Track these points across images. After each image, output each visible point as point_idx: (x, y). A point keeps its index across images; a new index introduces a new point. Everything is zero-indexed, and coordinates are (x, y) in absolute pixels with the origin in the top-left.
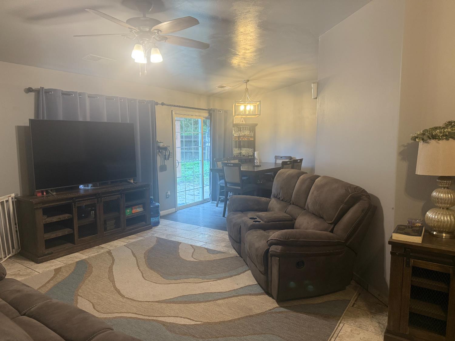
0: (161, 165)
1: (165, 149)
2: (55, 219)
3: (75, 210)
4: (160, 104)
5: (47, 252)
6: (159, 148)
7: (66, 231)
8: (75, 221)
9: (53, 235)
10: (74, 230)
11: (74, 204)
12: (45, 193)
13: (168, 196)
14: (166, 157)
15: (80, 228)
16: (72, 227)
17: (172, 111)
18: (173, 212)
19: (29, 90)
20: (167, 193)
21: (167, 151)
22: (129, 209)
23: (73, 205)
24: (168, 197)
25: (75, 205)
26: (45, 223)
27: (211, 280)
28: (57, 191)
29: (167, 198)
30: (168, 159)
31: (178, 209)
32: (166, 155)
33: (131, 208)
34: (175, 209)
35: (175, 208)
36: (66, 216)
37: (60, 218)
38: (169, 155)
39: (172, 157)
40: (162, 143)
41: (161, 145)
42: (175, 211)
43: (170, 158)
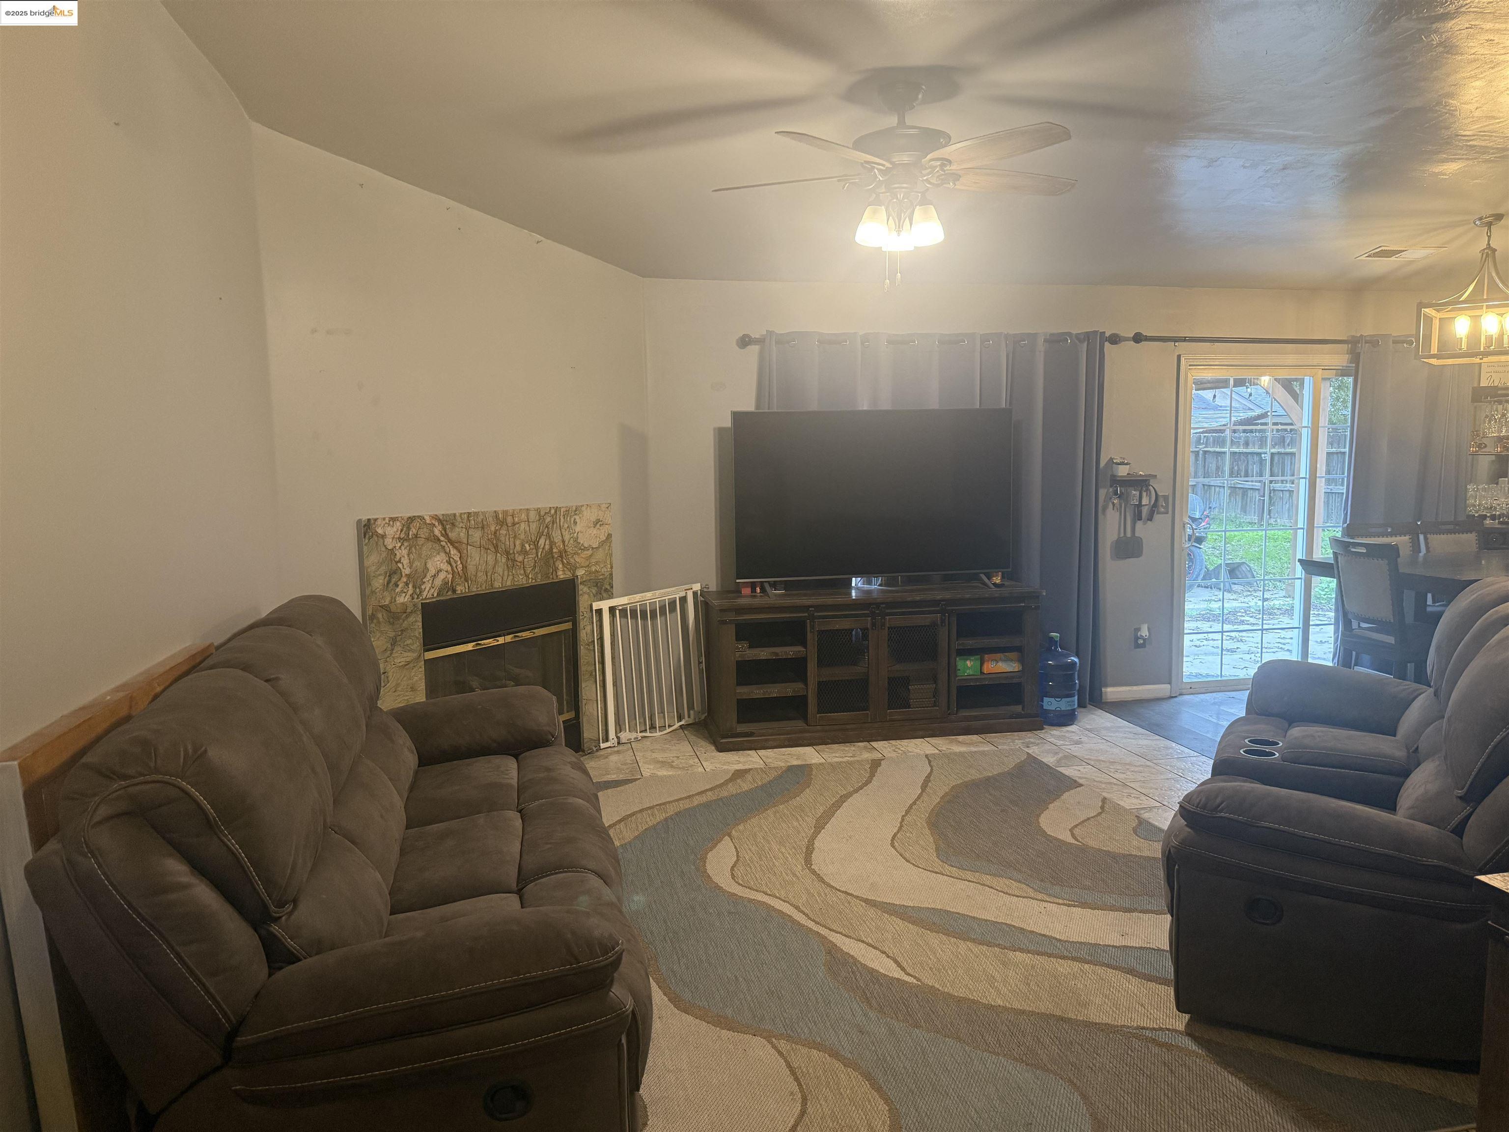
0: (1122, 535)
1: (1141, 483)
2: (763, 654)
3: (812, 638)
4: (1127, 339)
5: (742, 728)
6: (1115, 481)
7: (789, 689)
8: (812, 666)
9: (757, 692)
10: (806, 685)
11: (810, 622)
12: (758, 590)
13: (1141, 641)
14: (1140, 513)
15: (822, 686)
16: (803, 679)
17: (1179, 357)
18: (1160, 695)
19: (745, 342)
20: (1138, 629)
21: (1147, 490)
22: (972, 658)
23: (808, 625)
24: (1143, 646)
25: (812, 627)
26: (740, 659)
27: (1057, 900)
28: (787, 586)
29: (1138, 646)
30: (1150, 518)
31: (1184, 691)
32: (1140, 505)
33: (978, 657)
34: (1168, 686)
35: (1170, 683)
36: (790, 651)
37: (777, 654)
38: (1155, 505)
39: (1167, 513)
40: (1127, 464)
41: (1122, 471)
42: (1168, 694)
43: (1157, 517)
